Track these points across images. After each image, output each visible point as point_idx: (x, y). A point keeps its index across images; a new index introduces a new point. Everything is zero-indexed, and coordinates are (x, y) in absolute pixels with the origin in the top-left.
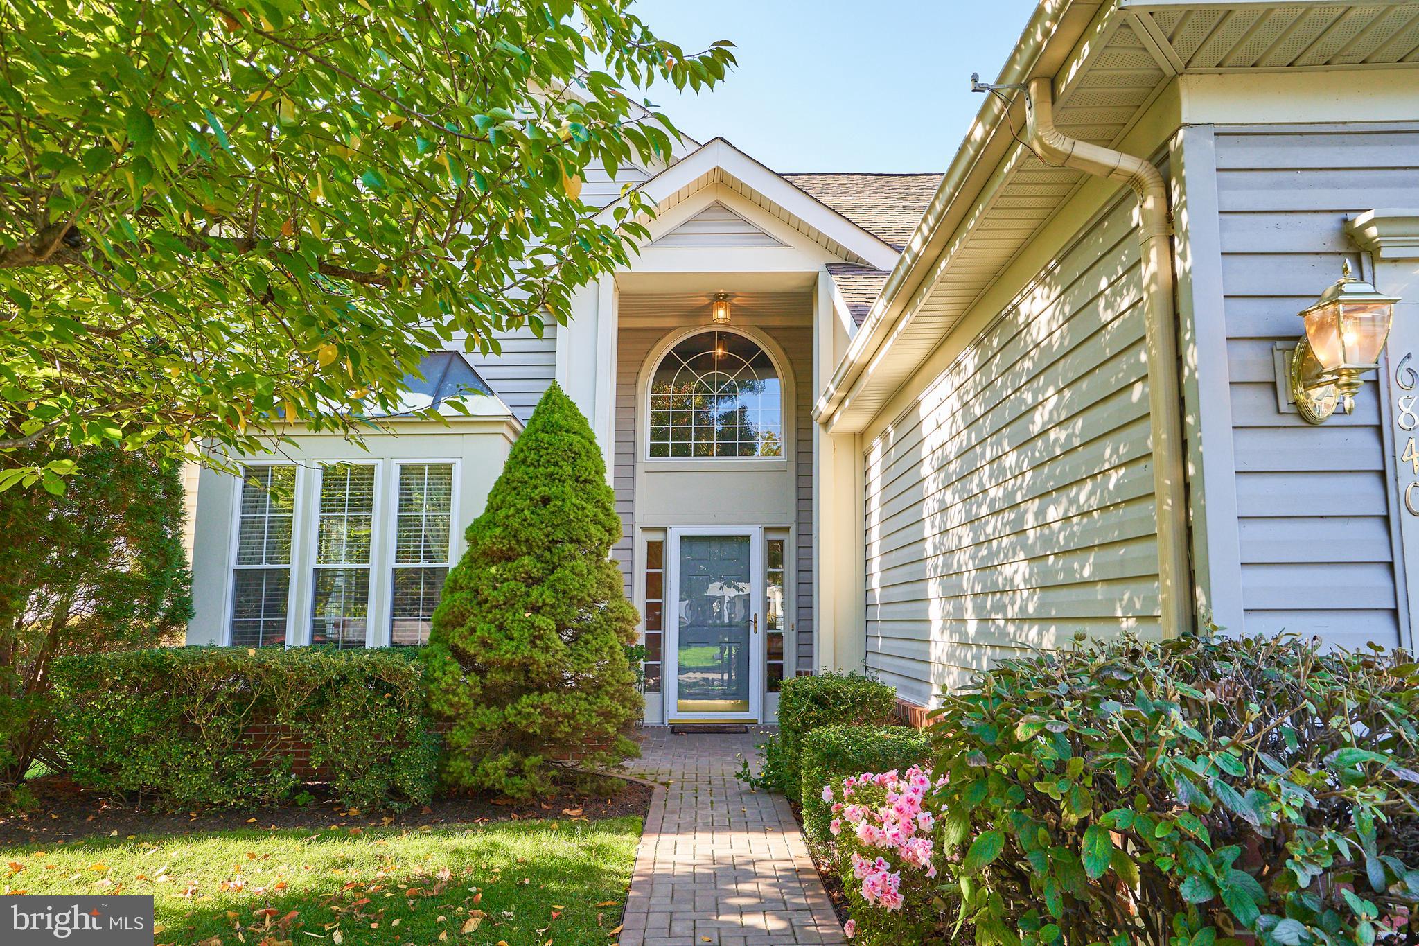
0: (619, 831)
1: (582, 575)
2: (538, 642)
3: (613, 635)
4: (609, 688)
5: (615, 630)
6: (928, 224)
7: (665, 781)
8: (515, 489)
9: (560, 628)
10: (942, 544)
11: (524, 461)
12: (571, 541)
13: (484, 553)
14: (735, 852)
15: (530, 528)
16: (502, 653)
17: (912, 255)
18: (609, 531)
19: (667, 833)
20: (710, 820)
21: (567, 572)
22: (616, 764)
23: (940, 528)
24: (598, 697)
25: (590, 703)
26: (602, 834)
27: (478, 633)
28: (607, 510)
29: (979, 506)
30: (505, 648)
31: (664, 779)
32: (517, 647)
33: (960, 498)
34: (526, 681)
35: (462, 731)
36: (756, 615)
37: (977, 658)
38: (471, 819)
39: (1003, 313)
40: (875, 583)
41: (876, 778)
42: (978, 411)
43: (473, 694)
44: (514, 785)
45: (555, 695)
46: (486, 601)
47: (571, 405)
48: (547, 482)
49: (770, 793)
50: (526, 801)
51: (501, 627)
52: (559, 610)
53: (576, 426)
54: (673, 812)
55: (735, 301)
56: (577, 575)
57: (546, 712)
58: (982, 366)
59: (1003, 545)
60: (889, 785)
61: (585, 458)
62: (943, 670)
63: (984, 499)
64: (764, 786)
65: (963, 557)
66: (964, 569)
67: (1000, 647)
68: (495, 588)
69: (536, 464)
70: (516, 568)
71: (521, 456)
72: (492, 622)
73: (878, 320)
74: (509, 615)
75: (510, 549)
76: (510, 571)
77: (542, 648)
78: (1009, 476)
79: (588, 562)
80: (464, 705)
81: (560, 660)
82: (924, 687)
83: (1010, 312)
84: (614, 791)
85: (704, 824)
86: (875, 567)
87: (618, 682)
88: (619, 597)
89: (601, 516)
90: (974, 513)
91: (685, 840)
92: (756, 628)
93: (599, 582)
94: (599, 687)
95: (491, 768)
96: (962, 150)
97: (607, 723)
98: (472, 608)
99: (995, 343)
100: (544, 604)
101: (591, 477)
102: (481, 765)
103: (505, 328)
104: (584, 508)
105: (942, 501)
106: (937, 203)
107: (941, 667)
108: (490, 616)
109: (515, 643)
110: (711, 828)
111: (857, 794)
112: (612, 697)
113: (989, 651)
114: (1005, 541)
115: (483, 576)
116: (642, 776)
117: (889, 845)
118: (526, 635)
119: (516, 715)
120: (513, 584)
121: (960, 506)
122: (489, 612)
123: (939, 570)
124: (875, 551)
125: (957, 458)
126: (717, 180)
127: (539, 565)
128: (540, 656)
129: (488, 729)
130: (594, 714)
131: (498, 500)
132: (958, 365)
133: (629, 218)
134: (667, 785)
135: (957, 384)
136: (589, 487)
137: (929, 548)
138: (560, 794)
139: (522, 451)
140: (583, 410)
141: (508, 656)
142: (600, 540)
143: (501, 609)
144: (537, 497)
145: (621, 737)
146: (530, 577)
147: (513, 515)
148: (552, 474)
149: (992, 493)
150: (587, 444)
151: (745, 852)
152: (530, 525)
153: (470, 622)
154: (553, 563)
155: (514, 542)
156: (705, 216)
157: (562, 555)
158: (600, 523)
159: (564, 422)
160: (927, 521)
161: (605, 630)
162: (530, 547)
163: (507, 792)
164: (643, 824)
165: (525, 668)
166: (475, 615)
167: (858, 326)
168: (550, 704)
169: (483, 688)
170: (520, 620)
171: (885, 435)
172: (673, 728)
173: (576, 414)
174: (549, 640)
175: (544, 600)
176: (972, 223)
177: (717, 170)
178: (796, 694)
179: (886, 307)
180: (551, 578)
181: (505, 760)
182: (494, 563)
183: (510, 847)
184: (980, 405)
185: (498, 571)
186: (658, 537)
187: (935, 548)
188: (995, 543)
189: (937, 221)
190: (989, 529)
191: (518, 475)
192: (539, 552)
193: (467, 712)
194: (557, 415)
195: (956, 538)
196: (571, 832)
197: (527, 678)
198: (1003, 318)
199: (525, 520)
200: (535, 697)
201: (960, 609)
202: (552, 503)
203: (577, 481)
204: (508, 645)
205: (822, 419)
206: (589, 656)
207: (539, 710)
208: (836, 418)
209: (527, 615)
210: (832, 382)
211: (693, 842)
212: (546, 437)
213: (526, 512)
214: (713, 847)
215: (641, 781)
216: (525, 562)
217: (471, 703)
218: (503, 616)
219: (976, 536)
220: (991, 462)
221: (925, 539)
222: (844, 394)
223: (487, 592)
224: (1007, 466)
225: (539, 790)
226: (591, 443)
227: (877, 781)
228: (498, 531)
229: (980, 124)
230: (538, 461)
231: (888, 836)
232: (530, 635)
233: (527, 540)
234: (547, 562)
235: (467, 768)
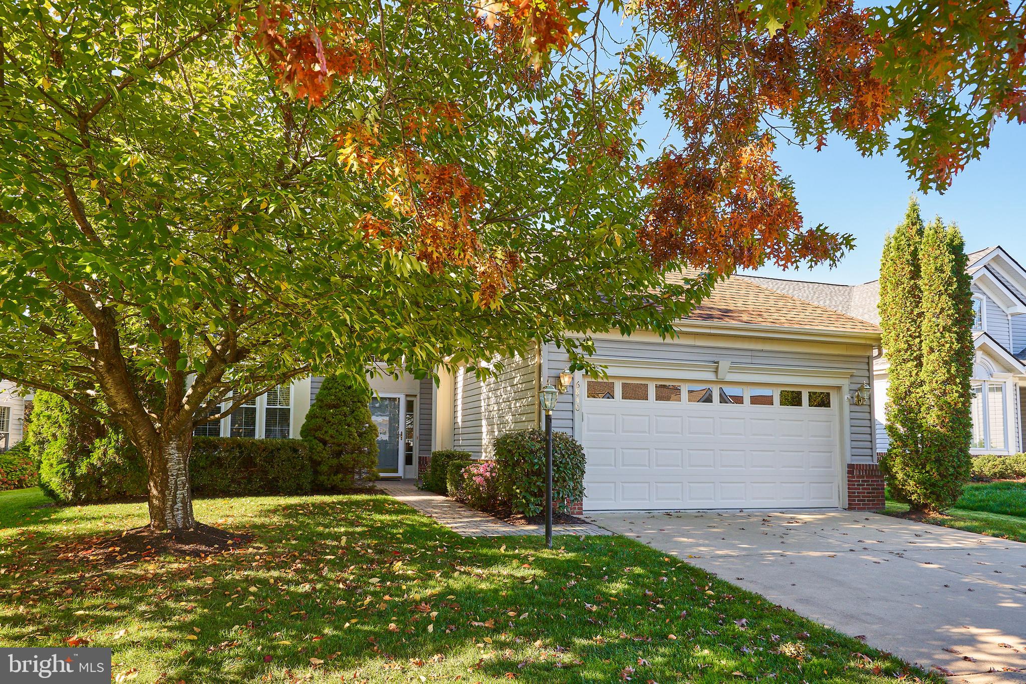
10: (487, 408)
23: (487, 403)
31: (383, 488)
36: (402, 432)
40: (459, 420)
62: (486, 447)
64: (423, 489)
65: (495, 413)
66: (494, 417)
74: (340, 427)
82: (479, 454)
86: (459, 414)
92: (401, 438)
105: (488, 395)
109: (343, 437)
121: (494, 398)
123: (486, 417)
124: (459, 408)
125: (493, 384)
137: (483, 409)
149: (503, 396)
160: (483, 400)
170: (344, 429)
193: (326, 459)
195: (492, 407)
201: (493, 428)
217: (328, 457)
219: (498, 408)
220: (504, 388)
221: (481, 406)
224: (508, 390)
232: (347, 434)
235: (326, 479)
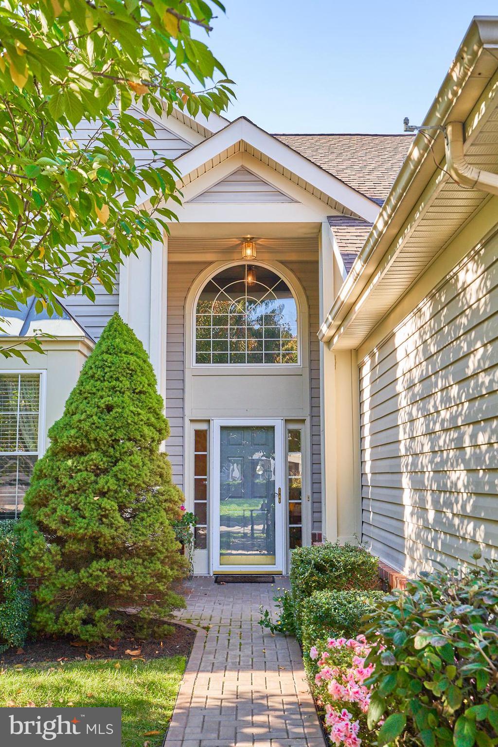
0: (167, 669)
1: (138, 467)
2: (104, 520)
3: (163, 513)
4: (159, 555)
5: (164, 509)
6: (387, 213)
7: (206, 625)
8: (86, 398)
9: (122, 508)
10: (411, 447)
11: (93, 377)
12: (130, 439)
13: (63, 449)
14: (254, 688)
15: (98, 430)
16: (77, 529)
17: (378, 232)
18: (160, 431)
19: (203, 671)
20: (238, 660)
21: (126, 465)
22: (167, 614)
23: (409, 435)
24: (152, 562)
25: (145, 568)
26: (153, 672)
27: (58, 513)
28: (158, 414)
29: (435, 423)
30: (78, 525)
31: (204, 623)
32: (88, 524)
33: (422, 414)
34: (95, 550)
35: (47, 590)
36: (280, 489)
37: (435, 540)
38: (54, 658)
39: (448, 277)
40: (368, 469)
41: (348, 643)
42: (433, 349)
43: (55, 561)
44: (87, 631)
45: (118, 561)
46: (64, 487)
47: (129, 331)
48: (110, 393)
49: (286, 636)
50: (98, 644)
51: (76, 508)
52: (120, 495)
53: (133, 348)
54: (210, 653)
55: (259, 242)
56: (134, 467)
57: (111, 574)
58: (435, 315)
59: (451, 456)
60: (357, 648)
61: (140, 374)
62: (413, 545)
63: (438, 417)
64: (281, 630)
66: (425, 470)
67: (450, 534)
68: (71, 477)
69: (102, 379)
70: (87, 462)
71: (90, 373)
72: (69, 504)
73: (358, 275)
74: (82, 498)
75: (83, 446)
76: (82, 463)
77: (108, 525)
78: (453, 404)
79: (143, 456)
80: (48, 569)
81: (122, 534)
82: (400, 556)
83: (452, 277)
84: (165, 635)
85: (233, 663)
86: (367, 456)
87: (167, 550)
88: (168, 482)
89: (153, 420)
90: (431, 428)
91: (217, 677)
92: (280, 499)
93: (151, 471)
94: (153, 554)
95: (70, 619)
96: (406, 164)
97: (159, 582)
98: (54, 492)
99: (443, 299)
100: (109, 490)
101: (144, 389)
102: (61, 615)
103: (66, 296)
104: (139, 414)
105: (410, 414)
106: (392, 198)
107: (411, 543)
108: (67, 499)
109: (86, 521)
110: (238, 667)
111: (331, 658)
112: (162, 562)
113: (442, 536)
114: (452, 453)
115: (62, 467)
116: (189, 621)
117: (352, 700)
118: (95, 514)
119: (88, 577)
120: (85, 474)
121: (422, 420)
122: (67, 496)
123: (409, 468)
124: (367, 444)
125: (420, 382)
126: (242, 149)
127: (105, 459)
128: (107, 532)
129: (67, 588)
130: (148, 576)
131: (73, 407)
132: (420, 310)
133: (162, 205)
134: (207, 629)
135: (419, 325)
136: (143, 396)
137: (402, 449)
138: (124, 638)
139: (91, 368)
140: (139, 335)
141: (81, 531)
142: (152, 438)
143: (76, 494)
144: (103, 406)
145: (170, 592)
146: (98, 469)
147: (84, 420)
148: (114, 388)
149: (443, 413)
150: (141, 362)
151: (262, 688)
152: (97, 427)
153: (52, 503)
154: (116, 457)
155: (85, 441)
156: (233, 178)
157: (123, 451)
158: (152, 425)
159: (124, 346)
160: (401, 426)
161: (156, 509)
162: (98, 445)
163: (82, 637)
164: (187, 662)
165: (95, 539)
166: (56, 499)
167: (348, 272)
168: (115, 568)
169: (63, 554)
170: (90, 503)
171: (372, 355)
172: (217, 578)
173: (133, 339)
174: (113, 518)
175: (109, 487)
176: (418, 215)
177: (241, 142)
178: (302, 561)
179: (363, 266)
180: (115, 469)
181: (80, 613)
182: (70, 456)
183: (82, 683)
184: (434, 345)
185: (73, 463)
186: (202, 427)
187: (406, 449)
188: (445, 453)
189: (393, 211)
190: (441, 443)
191: (87, 387)
192: (104, 448)
193: (50, 575)
194: (118, 340)
195: (420, 445)
196: (129, 670)
197: (96, 548)
198: (448, 281)
199: (94, 424)
200: (102, 563)
201: (423, 500)
202: (114, 411)
203: (134, 393)
204: (82, 523)
205: (325, 339)
206: (144, 530)
207: (105, 573)
208: (336, 339)
209: (96, 498)
210: (330, 314)
211: (223, 679)
212: (110, 358)
213: (94, 417)
214: (238, 683)
215: (189, 626)
216: (94, 457)
217: (53, 567)
218: (77, 499)
219: (432, 447)
220: (442, 390)
221: (399, 441)
222: (340, 323)
223: (65, 480)
224: (452, 396)
225: (107, 635)
226: (145, 361)
227: (349, 645)
228: (73, 432)
229: (416, 148)
230: (104, 377)
231: (351, 693)
232: (98, 514)
233: (96, 439)
234: (111, 457)
235: (51, 619)
